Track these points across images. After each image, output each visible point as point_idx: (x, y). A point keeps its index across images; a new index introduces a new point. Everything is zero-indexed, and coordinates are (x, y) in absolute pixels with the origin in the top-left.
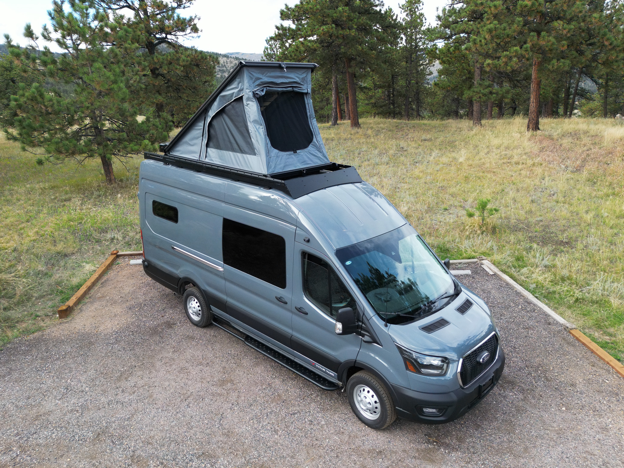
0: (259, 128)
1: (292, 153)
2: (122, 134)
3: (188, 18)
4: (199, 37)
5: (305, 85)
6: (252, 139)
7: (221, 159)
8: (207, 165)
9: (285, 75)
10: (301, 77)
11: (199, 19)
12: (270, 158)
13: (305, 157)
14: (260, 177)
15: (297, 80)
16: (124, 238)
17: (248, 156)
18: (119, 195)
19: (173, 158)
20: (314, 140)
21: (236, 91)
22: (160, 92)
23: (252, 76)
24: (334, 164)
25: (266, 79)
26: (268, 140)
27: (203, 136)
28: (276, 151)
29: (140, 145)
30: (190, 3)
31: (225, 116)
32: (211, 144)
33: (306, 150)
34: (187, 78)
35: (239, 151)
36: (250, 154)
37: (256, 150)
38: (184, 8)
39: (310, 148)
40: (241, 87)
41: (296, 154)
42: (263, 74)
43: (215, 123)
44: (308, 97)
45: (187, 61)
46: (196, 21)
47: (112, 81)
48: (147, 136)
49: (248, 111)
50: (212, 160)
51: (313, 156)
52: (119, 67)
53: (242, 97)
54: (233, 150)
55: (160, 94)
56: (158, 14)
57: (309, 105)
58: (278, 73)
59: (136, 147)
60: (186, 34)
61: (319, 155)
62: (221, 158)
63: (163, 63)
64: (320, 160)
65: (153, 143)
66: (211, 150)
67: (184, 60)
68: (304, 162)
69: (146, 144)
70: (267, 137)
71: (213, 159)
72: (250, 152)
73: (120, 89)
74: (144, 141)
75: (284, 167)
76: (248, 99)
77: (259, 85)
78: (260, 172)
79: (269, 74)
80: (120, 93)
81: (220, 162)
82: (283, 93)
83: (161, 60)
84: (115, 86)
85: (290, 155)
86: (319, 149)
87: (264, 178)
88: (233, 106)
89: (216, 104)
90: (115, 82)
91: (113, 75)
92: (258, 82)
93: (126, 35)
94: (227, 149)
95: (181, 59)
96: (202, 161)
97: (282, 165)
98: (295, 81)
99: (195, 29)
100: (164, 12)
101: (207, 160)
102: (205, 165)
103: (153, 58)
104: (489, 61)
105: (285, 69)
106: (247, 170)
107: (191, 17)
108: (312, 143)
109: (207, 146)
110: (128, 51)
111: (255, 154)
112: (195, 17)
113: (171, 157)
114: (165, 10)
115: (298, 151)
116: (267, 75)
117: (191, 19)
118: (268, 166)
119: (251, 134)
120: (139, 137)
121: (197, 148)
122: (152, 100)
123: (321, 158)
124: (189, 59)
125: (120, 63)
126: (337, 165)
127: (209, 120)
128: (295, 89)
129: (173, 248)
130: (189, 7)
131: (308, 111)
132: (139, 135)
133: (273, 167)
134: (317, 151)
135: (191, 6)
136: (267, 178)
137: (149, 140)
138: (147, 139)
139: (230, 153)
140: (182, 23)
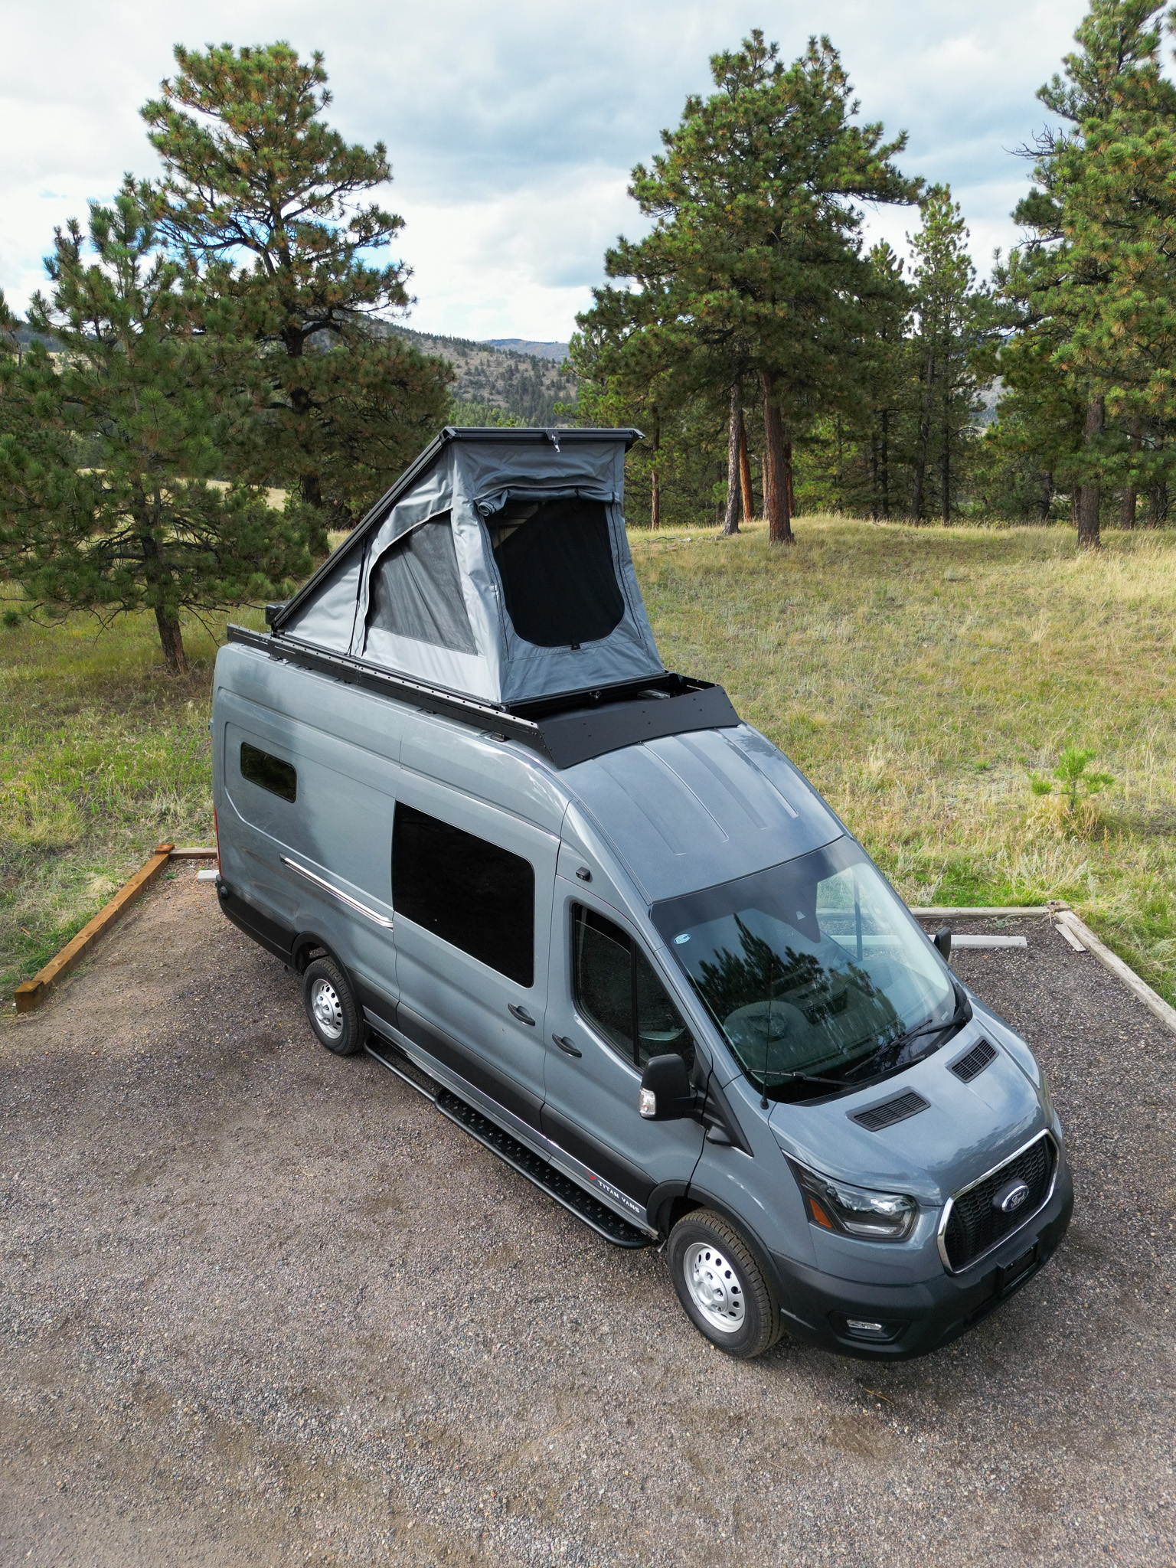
0: (487, 589)
1: (568, 648)
2: (205, 555)
3: (382, 269)
4: (408, 315)
5: (610, 483)
6: (470, 616)
7: (398, 658)
8: (366, 670)
9: (559, 459)
10: (599, 462)
11: (410, 273)
12: (512, 662)
13: (600, 659)
14: (484, 709)
15: (589, 470)
16: (190, 813)
17: (458, 654)
18: (190, 705)
19: (291, 645)
20: (627, 616)
21: (435, 497)
22: (311, 448)
23: (472, 463)
24: (674, 676)
25: (508, 471)
26: (508, 619)
27: (358, 599)
28: (526, 645)
29: (246, 585)
30: (390, 235)
31: (409, 555)
32: (378, 620)
33: (604, 641)
34: (377, 413)
35: (439, 640)
36: (463, 650)
37: (477, 643)
38: (376, 244)
39: (616, 637)
40: (446, 488)
41: (578, 652)
42: (501, 459)
43: (386, 569)
44: (614, 512)
45: (375, 375)
46: (402, 278)
47: (185, 430)
48: (264, 562)
49: (462, 548)
50: (377, 657)
51: (620, 657)
52: (203, 397)
53: (448, 513)
54: (425, 637)
55: (309, 452)
56: (310, 261)
57: (618, 530)
58: (536, 455)
60: (380, 306)
61: (638, 653)
62: (399, 654)
63: (317, 378)
64: (639, 666)
65: (276, 579)
66: (376, 633)
67: (367, 373)
68: (597, 672)
69: (257, 583)
70: (505, 612)
71: (380, 655)
72: (463, 645)
73: (202, 450)
74: (254, 575)
75: (546, 684)
76: (462, 520)
77: (489, 485)
78: (485, 698)
79: (516, 458)
80: (201, 459)
81: (395, 663)
82: (552, 501)
83: (314, 372)
84: (190, 443)
85: (563, 653)
86: (638, 639)
87: (493, 712)
88: (428, 533)
90: (192, 433)
91: (189, 415)
92: (488, 478)
94: (410, 633)
95: (362, 371)
96: (359, 659)
97: (540, 681)
98: (582, 472)
99: (400, 297)
100: (327, 256)
101: (367, 656)
102: (360, 669)
103: (295, 367)
104: (1117, 392)
105: (557, 447)
106: (455, 688)
107: (391, 268)
108: (619, 626)
109: (369, 622)
110: (228, 358)
111: (476, 652)
112: (400, 268)
113: (285, 643)
114: (329, 251)
115: (583, 645)
116: (512, 460)
117: (391, 273)
118: (504, 688)
119: (468, 603)
120: (244, 564)
121: (344, 625)
122: (289, 465)
123: (643, 662)
124: (380, 369)
126: (680, 679)
127: (372, 561)
128: (584, 493)
129: (283, 860)
130: (387, 242)
131: (613, 545)
132: (245, 558)
133: (516, 686)
134: (631, 645)
135: (392, 240)
136: (501, 714)
137: (267, 572)
138: (264, 571)
139: (420, 644)
140: (368, 283)
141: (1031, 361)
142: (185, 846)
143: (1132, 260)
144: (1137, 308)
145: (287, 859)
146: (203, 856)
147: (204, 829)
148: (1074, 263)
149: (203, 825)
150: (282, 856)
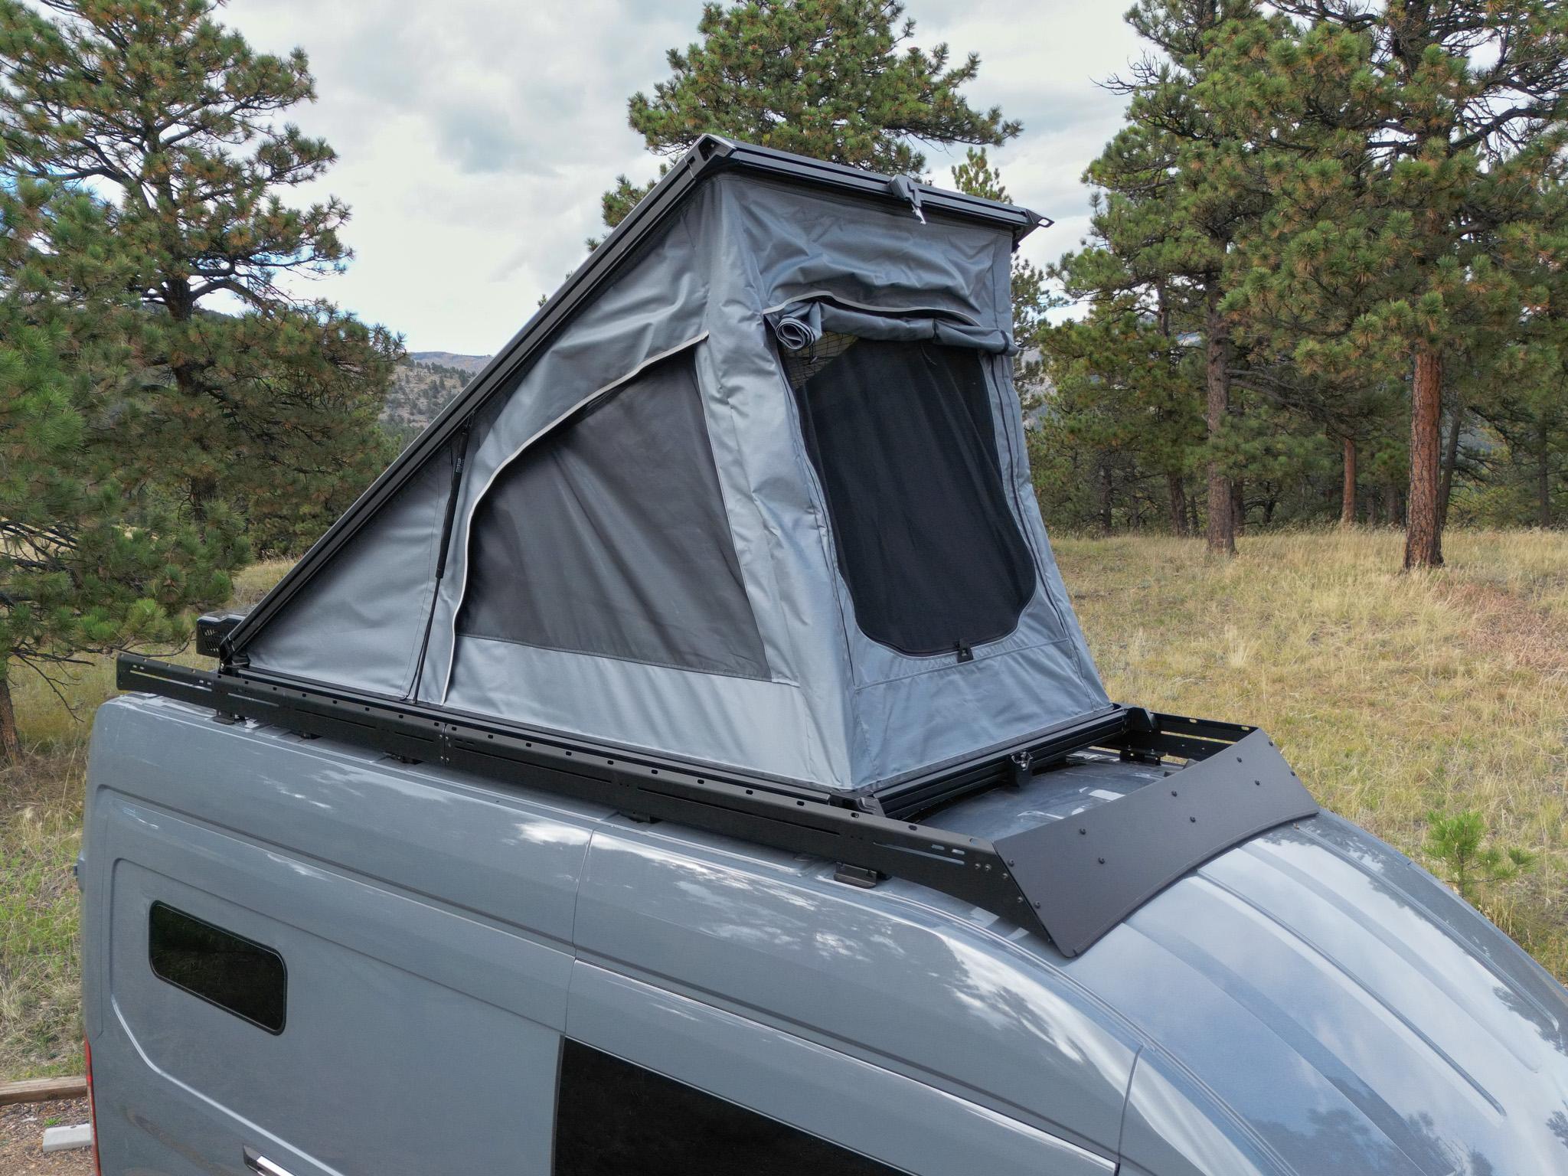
0: (797, 523)
1: (951, 659)
2: (54, 576)
3: (306, 210)
4: (342, 271)
5: (988, 313)
6: (751, 589)
7: (543, 699)
8: (462, 732)
9: (912, 246)
10: (974, 269)
11: (344, 215)
12: (859, 692)
13: (1009, 681)
14: (810, 807)
15: (958, 282)
16: (28, 1007)
17: (719, 680)
18: (28, 813)
19: (268, 688)
20: (1039, 588)
21: (659, 316)
22: (207, 442)
23: (756, 231)
24: (1137, 714)
25: (823, 259)
26: (844, 593)
27: (440, 574)
28: (882, 653)
29: (124, 619)
30: (315, 168)
31: (574, 464)
32: (484, 616)
33: (1007, 642)
34: (298, 400)
35: (662, 653)
36: (730, 672)
37: (769, 652)
38: (294, 181)
39: (1025, 633)
40: (691, 292)
41: (969, 666)
42: (807, 229)
43: (512, 503)
44: (997, 371)
45: (301, 343)
46: (333, 222)
47: (21, 384)
48: (153, 584)
49: (733, 431)
50: (489, 703)
51: (1038, 676)
52: (53, 336)
53: (690, 353)
54: (623, 649)
55: (205, 448)
56: (206, 197)
57: (1007, 411)
58: (874, 232)
59: (107, 627)
60: (298, 263)
61: (1065, 667)
62: (541, 691)
63: (217, 346)
64: (1070, 695)
65: (172, 610)
66: (483, 650)
67: (290, 340)
68: (1007, 711)
69: (144, 614)
70: (841, 576)
71: (495, 696)
72: (732, 660)
73: (49, 410)
74: (140, 602)
75: (928, 738)
76: (737, 361)
77: (789, 287)
78: (803, 778)
79: (836, 234)
80: (48, 424)
81: (535, 714)
82: (893, 343)
83: (213, 338)
84: (31, 402)
85: (946, 670)
86: (1058, 635)
87: (844, 814)
88: (629, 409)
89: (527, 396)
90: (32, 386)
91: (28, 361)
92: (788, 270)
93: (85, 228)
94: (584, 643)
95: (282, 337)
96: (428, 706)
97: (915, 733)
98: (949, 283)
99: (329, 248)
100: (228, 191)
101: (457, 702)
102: (447, 729)
103: (184, 332)
105: (919, 213)
106: (709, 759)
107: (317, 209)
108: (1029, 609)
109: (463, 624)
110: (91, 281)
111: (764, 672)
112: (331, 207)
113: (253, 685)
114: (230, 186)
115: (978, 651)
116: (827, 238)
117: (318, 215)
118: (857, 748)
119: (744, 560)
120: (120, 588)
121: (402, 640)
122: (177, 466)
123: (1077, 686)
124: (309, 336)
125: (56, 320)
126: (1150, 717)
127: (479, 488)
128: (949, 330)
129: (252, 1163)
130: (311, 178)
131: (1000, 442)
132: (119, 581)
133: (874, 750)
134: (1053, 651)
135: (318, 176)
136: (863, 819)
137: (159, 600)
138: (153, 596)
139: (608, 665)
140: (287, 224)
141: (1114, 341)
142: (17, 1078)
143: (1314, 184)
144: (1326, 241)
145: (262, 1161)
146: (53, 1096)
147: (54, 1038)
148: (1193, 210)
149: (52, 1033)
150: (250, 1153)
